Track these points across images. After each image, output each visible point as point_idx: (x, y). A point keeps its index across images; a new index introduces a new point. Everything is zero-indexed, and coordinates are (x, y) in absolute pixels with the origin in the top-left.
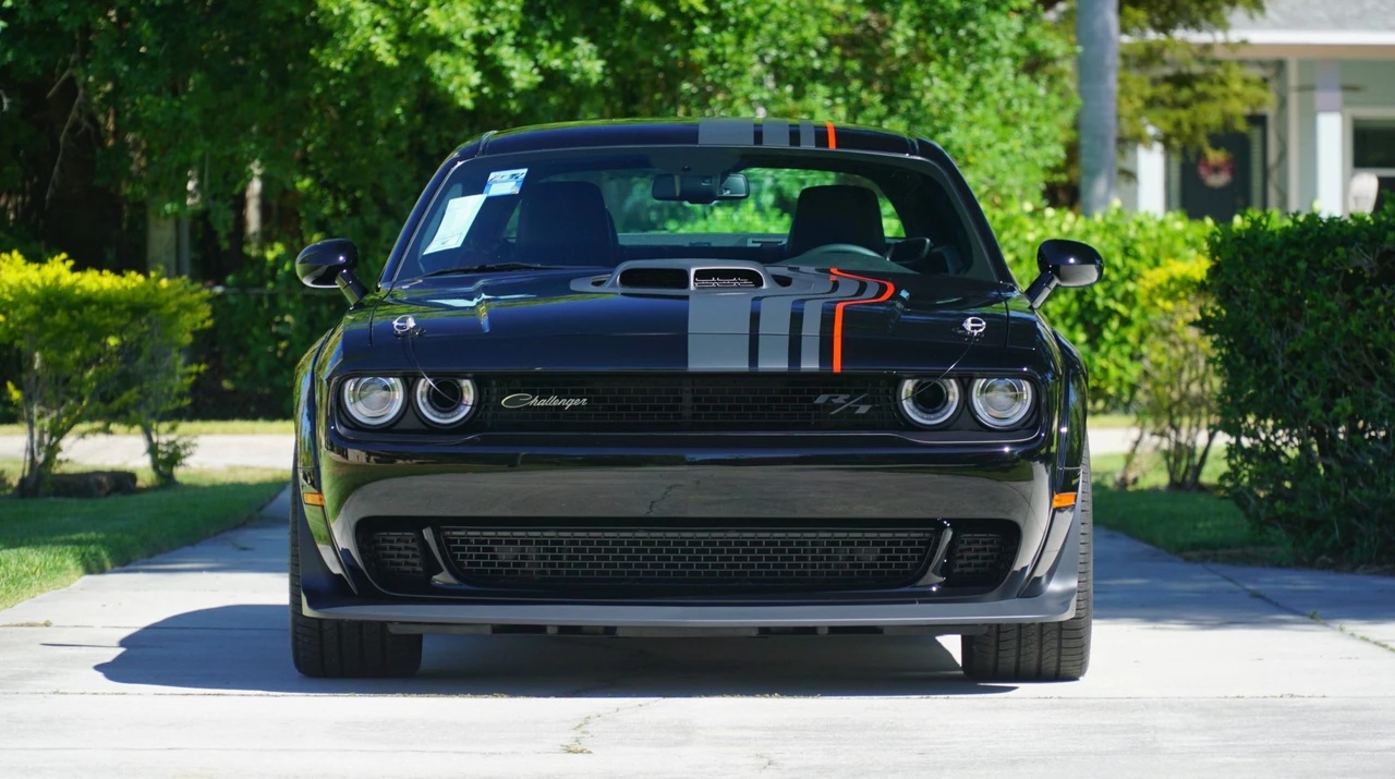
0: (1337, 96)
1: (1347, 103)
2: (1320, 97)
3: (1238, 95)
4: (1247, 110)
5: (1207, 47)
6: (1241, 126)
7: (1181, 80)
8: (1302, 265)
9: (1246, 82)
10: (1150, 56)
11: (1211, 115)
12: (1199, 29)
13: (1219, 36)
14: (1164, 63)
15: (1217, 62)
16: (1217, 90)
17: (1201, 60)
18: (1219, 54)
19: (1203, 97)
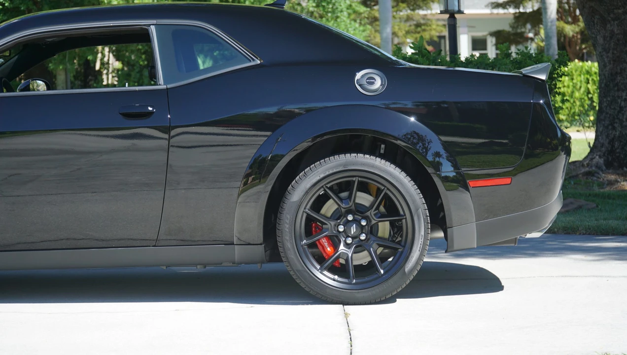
0: (466, 29)
1: (469, 31)
2: (461, 30)
3: (435, 29)
4: (438, 34)
5: (425, 15)
6: (436, 39)
7: (418, 25)
9: (438, 25)
10: (408, 19)
11: (427, 36)
12: (423, 10)
13: (429, 12)
14: (413, 20)
15: (428, 20)
16: (428, 28)
17: (424, 19)
18: (429, 17)
19: (424, 30)
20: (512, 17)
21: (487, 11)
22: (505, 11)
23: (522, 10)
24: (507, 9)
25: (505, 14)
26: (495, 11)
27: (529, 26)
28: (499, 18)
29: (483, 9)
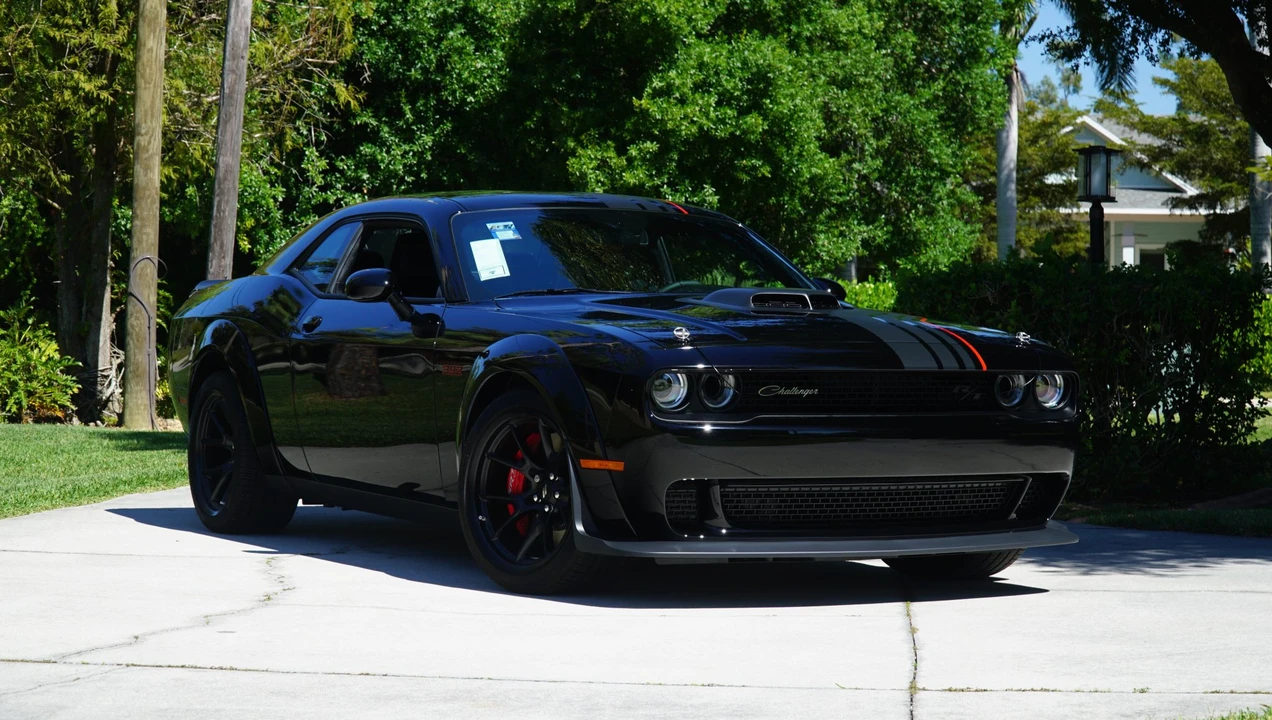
0: (1133, 240)
1: (1136, 243)
2: (1125, 239)
5: (1069, 215)
7: (1058, 232)
8: (948, 296)
10: (1043, 220)
12: (1066, 207)
13: (1075, 210)
14: (1051, 223)
15: (1074, 223)
16: (1072, 237)
17: (1067, 222)
18: (1074, 218)
19: (1067, 240)
20: (1203, 220)
21: (1166, 211)
22: (1194, 212)
23: (1218, 211)
24: (1197, 209)
25: (1191, 215)
26: (1177, 212)
27: (1229, 236)
28: (1182, 222)
29: (1158, 207)
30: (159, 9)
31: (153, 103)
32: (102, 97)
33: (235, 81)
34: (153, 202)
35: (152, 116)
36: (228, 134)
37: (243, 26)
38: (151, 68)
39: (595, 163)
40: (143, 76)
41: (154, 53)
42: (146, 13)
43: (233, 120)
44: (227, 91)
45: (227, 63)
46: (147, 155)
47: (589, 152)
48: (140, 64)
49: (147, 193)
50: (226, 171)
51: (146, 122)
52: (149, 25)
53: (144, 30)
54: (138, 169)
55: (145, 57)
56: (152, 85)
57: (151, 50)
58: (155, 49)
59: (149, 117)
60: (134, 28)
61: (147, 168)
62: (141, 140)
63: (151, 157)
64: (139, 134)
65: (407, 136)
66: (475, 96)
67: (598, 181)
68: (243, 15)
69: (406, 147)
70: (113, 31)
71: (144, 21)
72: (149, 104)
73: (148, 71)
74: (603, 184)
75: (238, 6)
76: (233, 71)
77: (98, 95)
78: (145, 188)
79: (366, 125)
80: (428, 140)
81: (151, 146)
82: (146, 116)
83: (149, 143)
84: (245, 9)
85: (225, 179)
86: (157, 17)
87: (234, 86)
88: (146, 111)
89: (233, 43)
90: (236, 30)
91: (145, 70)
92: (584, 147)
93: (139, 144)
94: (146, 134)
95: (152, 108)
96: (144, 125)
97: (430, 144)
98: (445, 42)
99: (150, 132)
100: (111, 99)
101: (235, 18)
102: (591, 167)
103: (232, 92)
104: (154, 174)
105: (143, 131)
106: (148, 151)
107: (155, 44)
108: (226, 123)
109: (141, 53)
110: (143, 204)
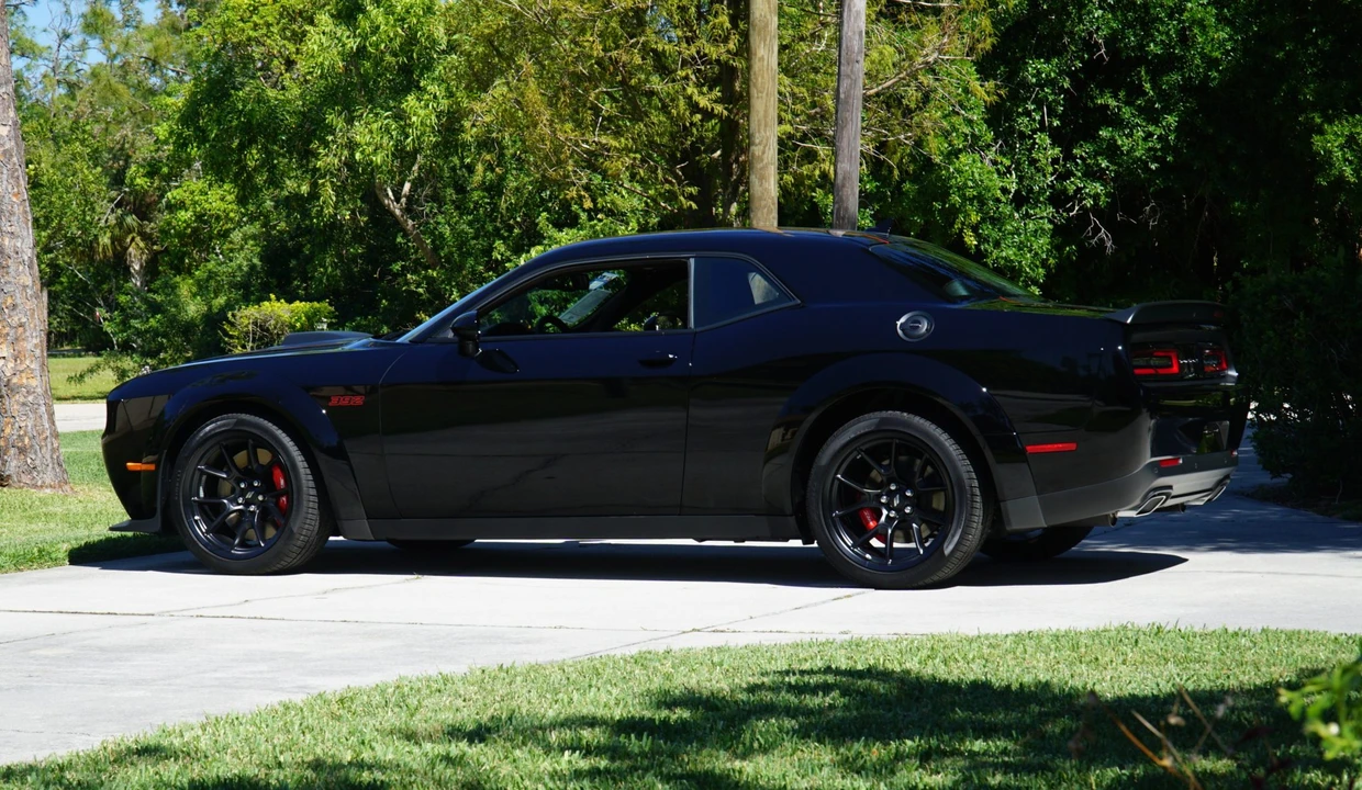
30: (768, 17)
31: (766, 111)
32: (716, 112)
33: (851, 85)
34: (770, 212)
35: (766, 126)
36: (845, 140)
37: (856, 30)
38: (763, 78)
39: (1342, 140)
40: (755, 86)
41: (766, 63)
42: (757, 21)
43: (849, 126)
44: (842, 96)
45: (842, 68)
46: (761, 165)
47: (1336, 129)
48: (752, 73)
49: (763, 203)
50: (844, 178)
51: (759, 132)
52: (759, 35)
53: (755, 39)
54: (754, 179)
55: (756, 66)
56: (764, 94)
57: (762, 59)
58: (766, 57)
59: (762, 127)
60: (745, 36)
61: (762, 178)
62: (756, 150)
63: (765, 167)
64: (754, 144)
65: (1152, 116)
66: (1218, 71)
67: (1346, 160)
68: (856, 19)
69: (1151, 128)
70: (726, 40)
71: (754, 30)
72: (762, 114)
73: (760, 79)
74: (1351, 163)
75: (850, 10)
76: (848, 76)
77: (713, 109)
78: (761, 199)
79: (1106, 107)
80: (1171, 120)
81: (766, 155)
82: (759, 125)
83: (764, 153)
84: (858, 13)
85: (843, 186)
86: (766, 26)
87: (849, 91)
88: (759, 121)
89: (847, 47)
90: (850, 34)
91: (757, 79)
92: (1331, 122)
93: (753, 154)
94: (760, 144)
95: (766, 116)
96: (757, 135)
97: (1174, 125)
98: (1186, 14)
99: (764, 141)
100: (725, 113)
101: (848, 23)
102: (1336, 144)
103: (847, 97)
104: (769, 185)
105: (757, 141)
106: (762, 160)
107: (766, 55)
108: (842, 129)
109: (753, 62)
110: (759, 214)
